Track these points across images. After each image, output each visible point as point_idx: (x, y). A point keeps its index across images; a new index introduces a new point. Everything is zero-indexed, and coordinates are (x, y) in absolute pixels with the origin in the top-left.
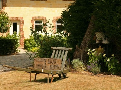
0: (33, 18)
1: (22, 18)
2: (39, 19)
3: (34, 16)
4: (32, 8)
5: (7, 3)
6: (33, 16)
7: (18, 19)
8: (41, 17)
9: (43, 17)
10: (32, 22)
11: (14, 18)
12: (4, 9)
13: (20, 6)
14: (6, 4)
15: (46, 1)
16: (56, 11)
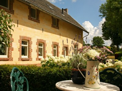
15: (13, 15)
16: (22, 29)
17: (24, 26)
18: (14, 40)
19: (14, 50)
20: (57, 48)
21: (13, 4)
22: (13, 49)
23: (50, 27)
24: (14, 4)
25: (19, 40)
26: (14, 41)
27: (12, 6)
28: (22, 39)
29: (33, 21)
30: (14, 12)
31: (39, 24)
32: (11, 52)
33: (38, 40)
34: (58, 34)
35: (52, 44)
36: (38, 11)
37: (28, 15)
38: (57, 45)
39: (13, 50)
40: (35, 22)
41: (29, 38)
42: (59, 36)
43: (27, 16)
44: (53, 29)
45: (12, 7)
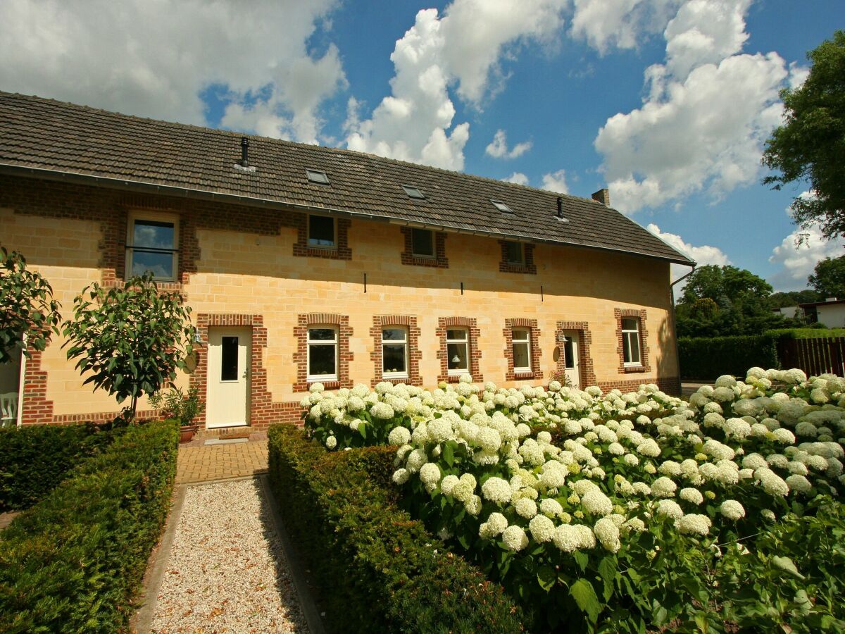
0: (302, 318)
1: (259, 318)
2: (323, 324)
3: (307, 312)
4: (300, 282)
5: (199, 259)
6: (302, 312)
7: (245, 322)
8: (332, 316)
9: (337, 317)
10: (297, 332)
11: (227, 316)
12: (187, 283)
13: (252, 274)
14: (196, 262)
15: (348, 261)
16: (382, 295)
17: (387, 287)
18: (355, 330)
19: (355, 358)
20: (531, 337)
21: (346, 232)
22: (352, 356)
23: (494, 274)
24: (349, 230)
25: (371, 329)
26: (355, 333)
27: (346, 238)
28: (382, 326)
29: (419, 265)
30: (353, 254)
31: (445, 270)
32: (346, 366)
33: (441, 320)
34: (532, 291)
35: (504, 327)
36: (442, 236)
37: (403, 249)
38: (530, 329)
39: (352, 360)
40: (431, 268)
41: (407, 318)
42: (538, 296)
43: (398, 256)
44: (509, 278)
45: (346, 241)
